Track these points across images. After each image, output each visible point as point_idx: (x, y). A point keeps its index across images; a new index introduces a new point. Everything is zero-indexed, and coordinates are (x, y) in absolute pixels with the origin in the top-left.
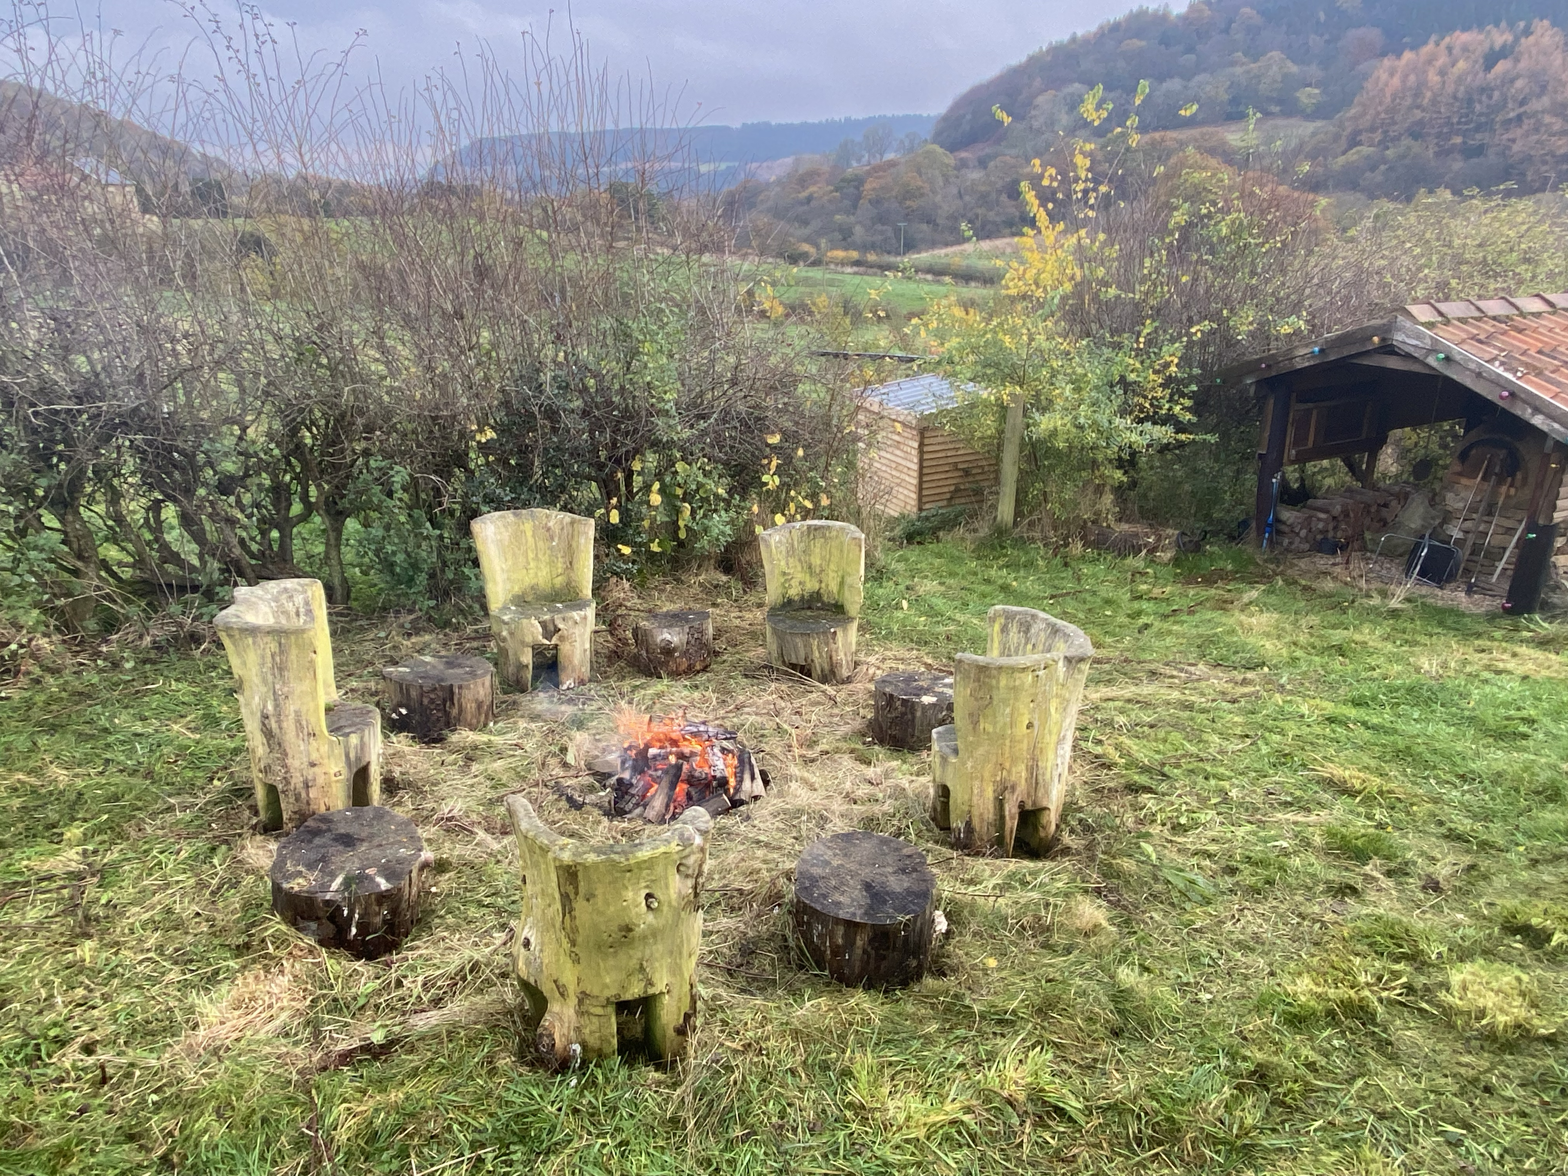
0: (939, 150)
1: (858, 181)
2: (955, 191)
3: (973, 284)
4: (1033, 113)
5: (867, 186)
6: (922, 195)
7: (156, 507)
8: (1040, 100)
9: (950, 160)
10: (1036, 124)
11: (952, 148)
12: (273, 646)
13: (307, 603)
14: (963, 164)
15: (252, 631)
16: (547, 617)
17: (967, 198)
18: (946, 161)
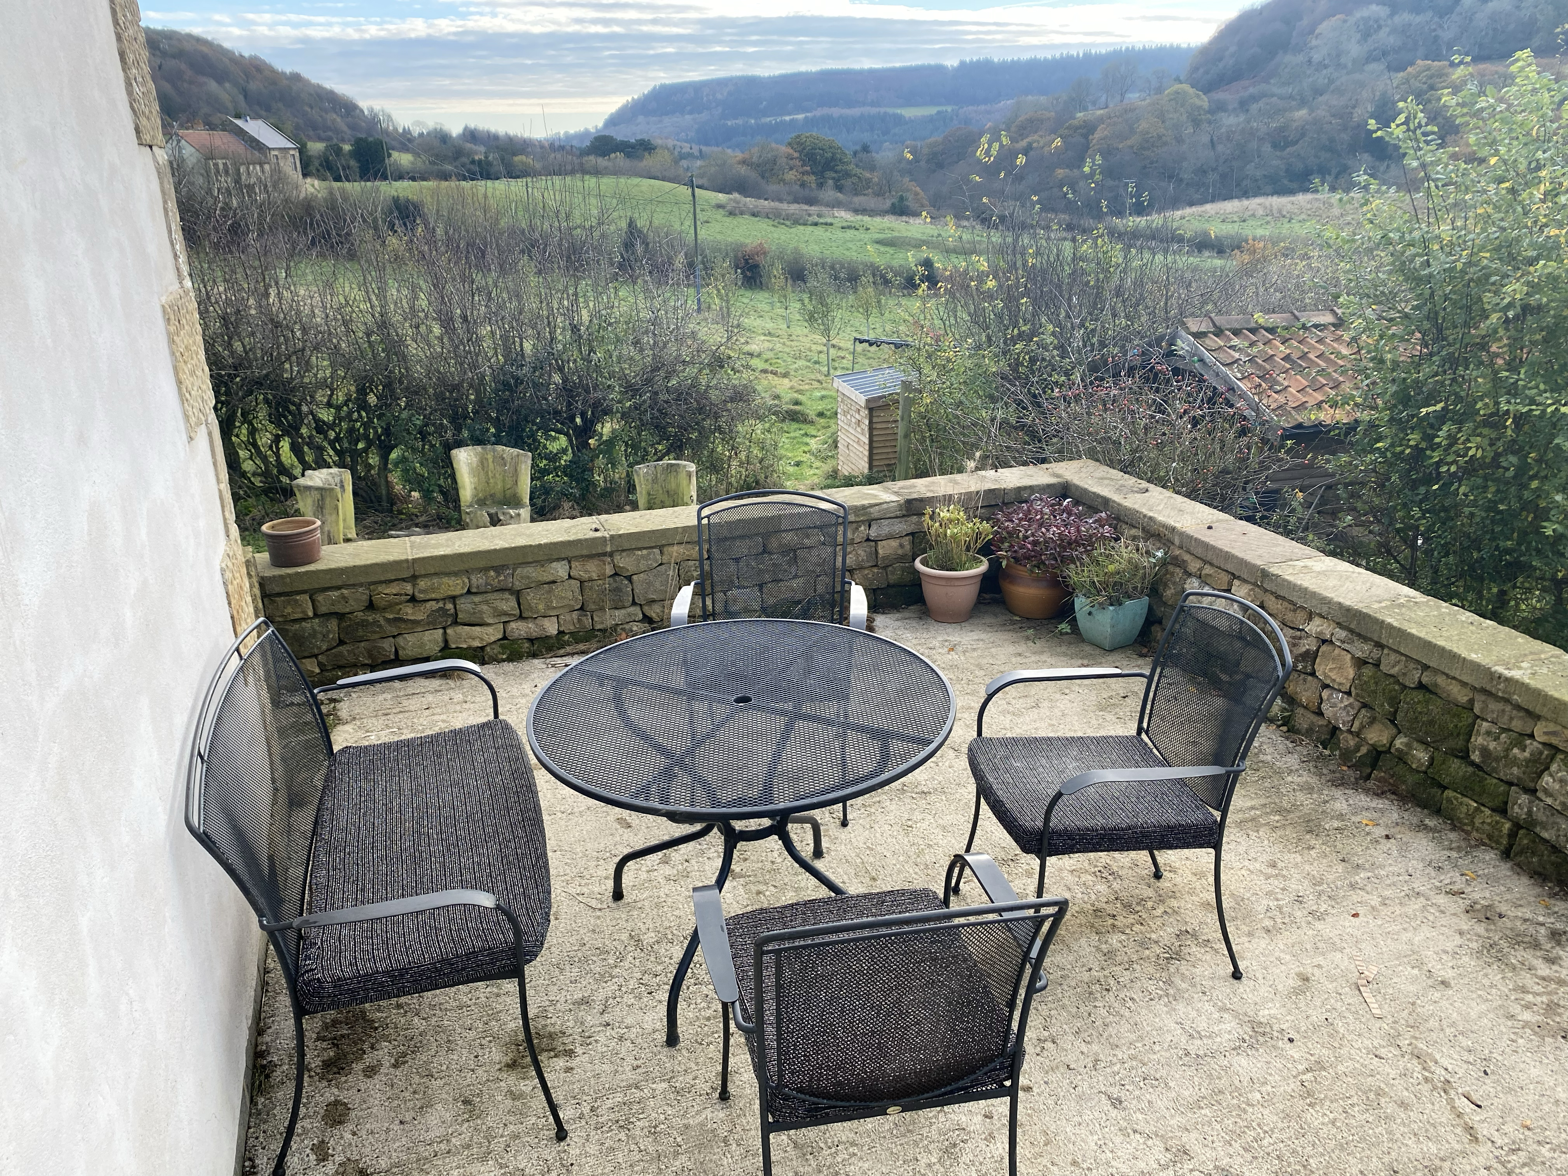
0: (1191, 91)
1: (1089, 128)
2: (1205, 139)
3: (1206, 253)
4: (1314, 42)
5: (1097, 135)
6: (1165, 144)
7: (277, 439)
8: (1324, 27)
9: (1204, 101)
10: (1316, 57)
11: (1208, 88)
12: (319, 496)
13: (341, 481)
14: (1220, 107)
15: (308, 488)
16: (492, 511)
17: (1220, 148)
18: (1198, 102)
